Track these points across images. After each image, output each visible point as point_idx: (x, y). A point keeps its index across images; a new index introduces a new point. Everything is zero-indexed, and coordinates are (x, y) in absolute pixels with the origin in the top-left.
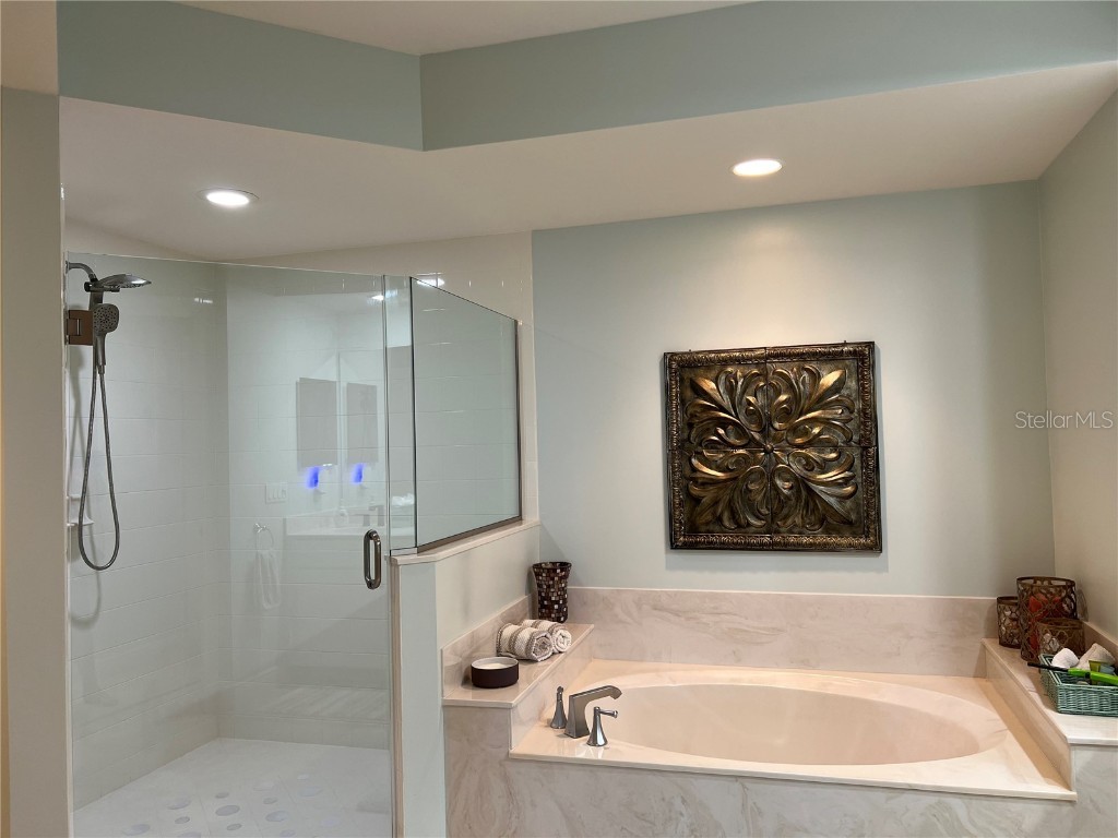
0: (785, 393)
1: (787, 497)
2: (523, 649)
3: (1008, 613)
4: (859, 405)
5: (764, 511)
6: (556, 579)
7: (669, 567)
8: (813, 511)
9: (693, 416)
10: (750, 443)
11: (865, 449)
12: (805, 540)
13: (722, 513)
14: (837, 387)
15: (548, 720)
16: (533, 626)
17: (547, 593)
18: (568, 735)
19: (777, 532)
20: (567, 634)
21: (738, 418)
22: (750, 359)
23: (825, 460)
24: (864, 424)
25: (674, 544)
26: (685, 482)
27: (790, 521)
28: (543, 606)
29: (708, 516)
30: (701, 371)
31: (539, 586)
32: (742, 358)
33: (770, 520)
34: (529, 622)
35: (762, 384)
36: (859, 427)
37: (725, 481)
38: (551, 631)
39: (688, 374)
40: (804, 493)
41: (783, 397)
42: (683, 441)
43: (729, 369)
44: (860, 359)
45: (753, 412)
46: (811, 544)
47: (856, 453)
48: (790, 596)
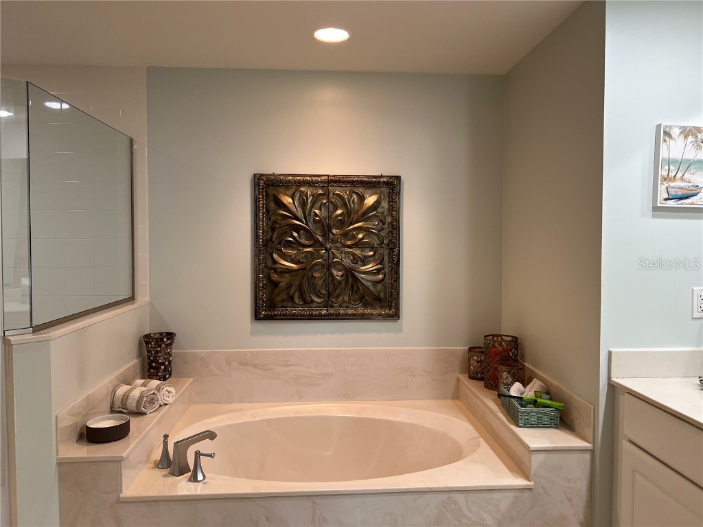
0: (341, 208)
1: (340, 282)
2: (134, 405)
3: (476, 358)
4: (388, 219)
5: (324, 292)
6: (163, 346)
7: (253, 333)
8: (356, 292)
9: (275, 222)
10: (316, 243)
11: (392, 249)
12: (350, 312)
13: (294, 294)
14: (375, 206)
15: (155, 462)
16: (144, 385)
17: (155, 357)
18: (172, 474)
19: (332, 307)
20: (172, 389)
21: (308, 226)
22: (317, 182)
23: (366, 257)
24: (392, 232)
25: (257, 316)
26: (268, 271)
27: (340, 299)
28: (151, 367)
29: (283, 296)
30: (282, 189)
31: (149, 351)
32: (311, 182)
33: (327, 298)
34: (140, 382)
35: (325, 201)
36: (388, 234)
37: (297, 270)
38: (158, 389)
39: (272, 191)
40: (351, 279)
41: (339, 212)
42: (267, 241)
43: (302, 189)
44: (391, 187)
45: (318, 222)
46: (354, 315)
47: (386, 252)
48: (338, 351)
